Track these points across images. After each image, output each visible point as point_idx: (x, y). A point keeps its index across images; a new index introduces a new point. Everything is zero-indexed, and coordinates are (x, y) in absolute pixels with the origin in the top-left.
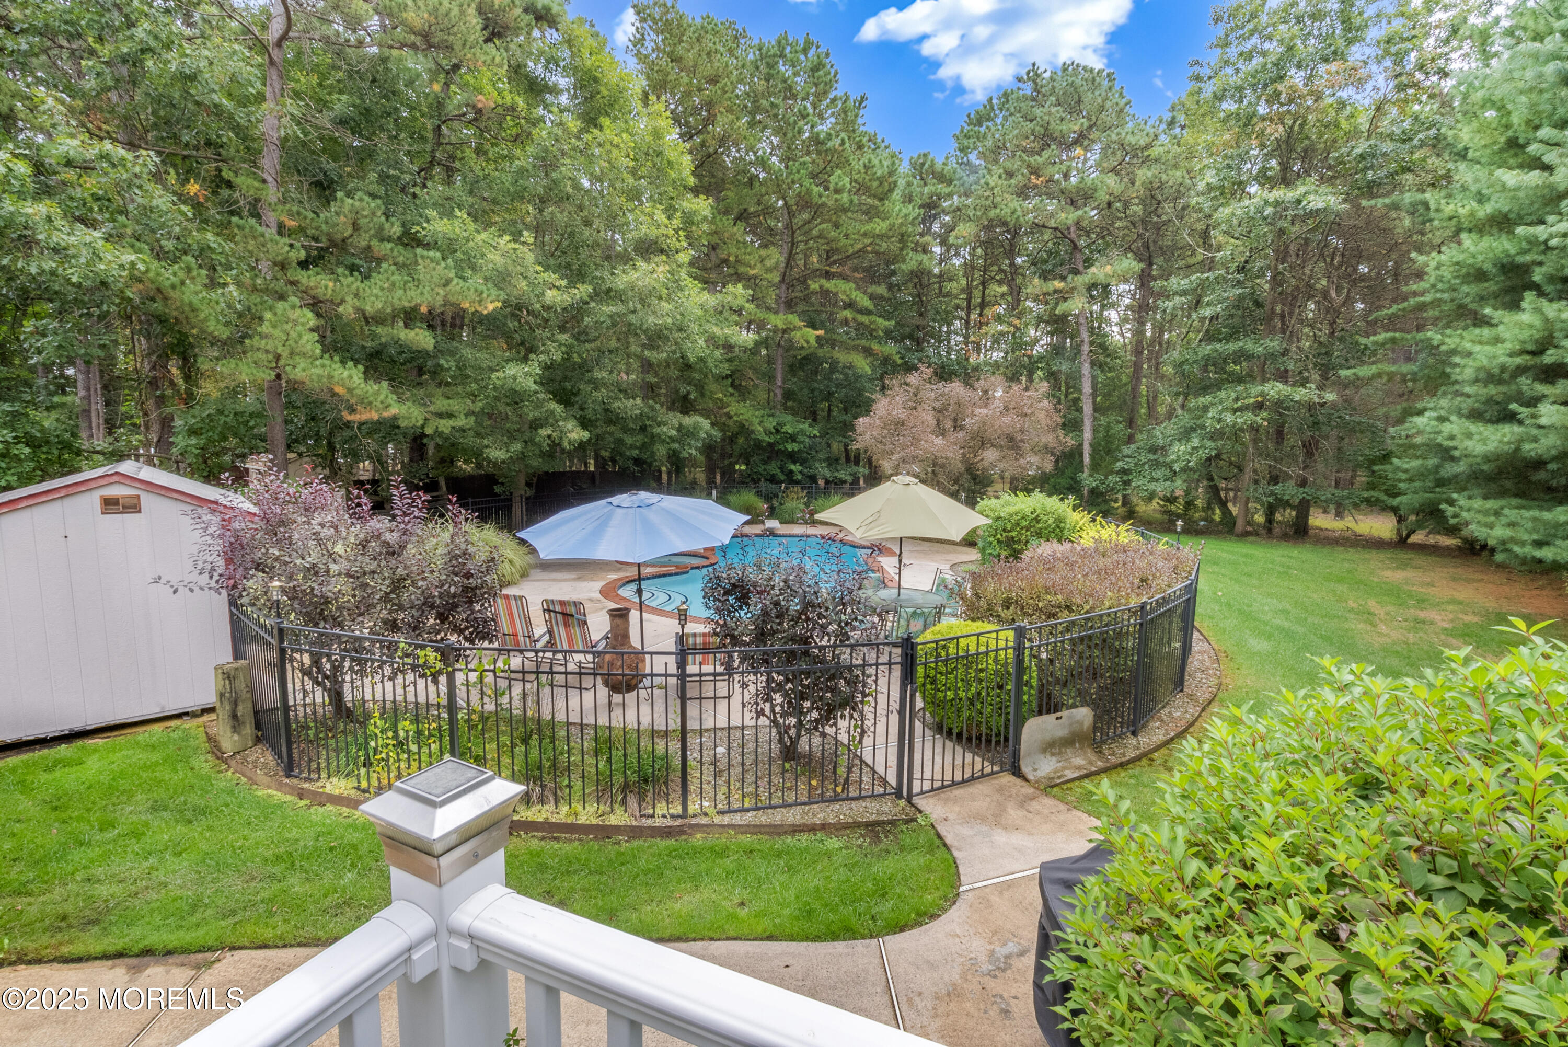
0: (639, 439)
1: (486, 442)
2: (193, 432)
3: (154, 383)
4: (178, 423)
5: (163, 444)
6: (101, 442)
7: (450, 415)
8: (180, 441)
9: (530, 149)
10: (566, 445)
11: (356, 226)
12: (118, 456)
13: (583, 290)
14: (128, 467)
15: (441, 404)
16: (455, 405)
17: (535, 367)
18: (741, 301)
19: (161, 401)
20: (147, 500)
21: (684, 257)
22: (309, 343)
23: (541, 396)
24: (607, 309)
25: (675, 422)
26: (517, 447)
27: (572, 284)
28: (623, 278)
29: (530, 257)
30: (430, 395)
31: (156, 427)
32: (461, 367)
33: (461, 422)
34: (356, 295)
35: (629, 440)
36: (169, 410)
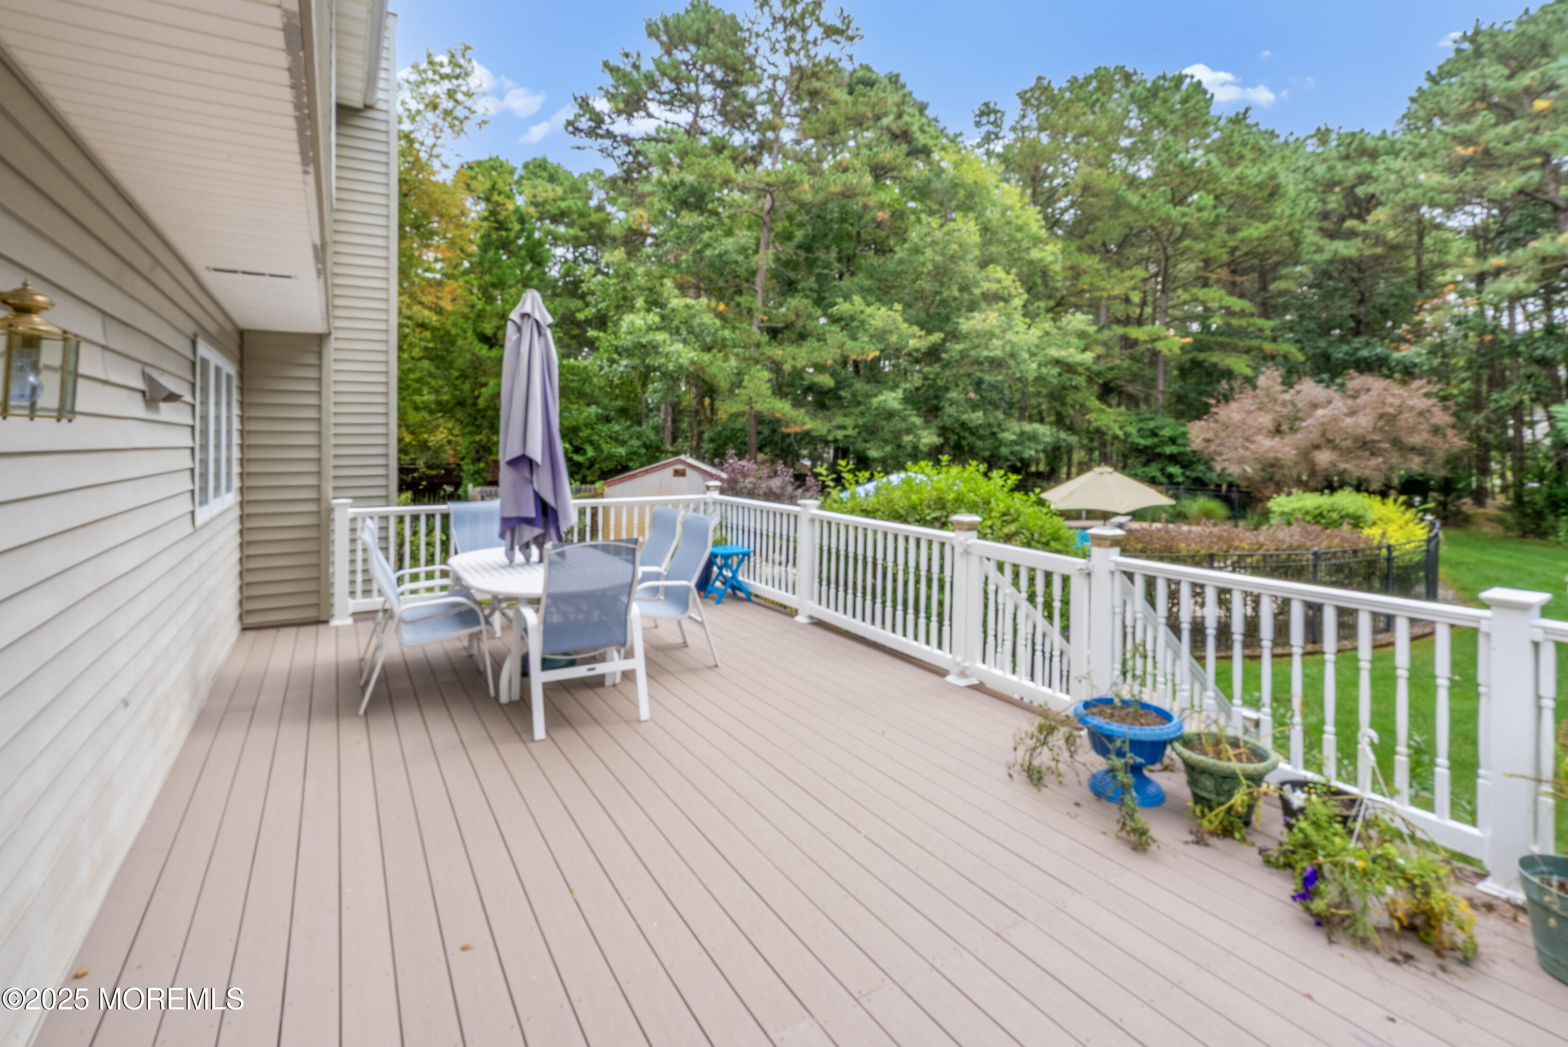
0: (989, 443)
1: (868, 445)
2: (712, 440)
3: (697, 412)
4: (706, 436)
5: (698, 447)
6: (668, 447)
7: (843, 427)
8: (706, 446)
9: (906, 246)
10: (922, 448)
11: (797, 315)
12: (676, 453)
13: (937, 337)
14: (682, 457)
15: (839, 420)
16: (849, 422)
17: (899, 394)
18: (1082, 327)
19: (700, 423)
20: (689, 472)
21: (1017, 302)
22: (765, 388)
23: (907, 412)
24: (959, 347)
25: (1017, 430)
26: (888, 448)
27: (929, 332)
28: (967, 324)
29: (899, 318)
30: (834, 415)
31: (696, 438)
32: (854, 395)
33: (850, 432)
34: (794, 358)
35: (979, 444)
36: (702, 428)
